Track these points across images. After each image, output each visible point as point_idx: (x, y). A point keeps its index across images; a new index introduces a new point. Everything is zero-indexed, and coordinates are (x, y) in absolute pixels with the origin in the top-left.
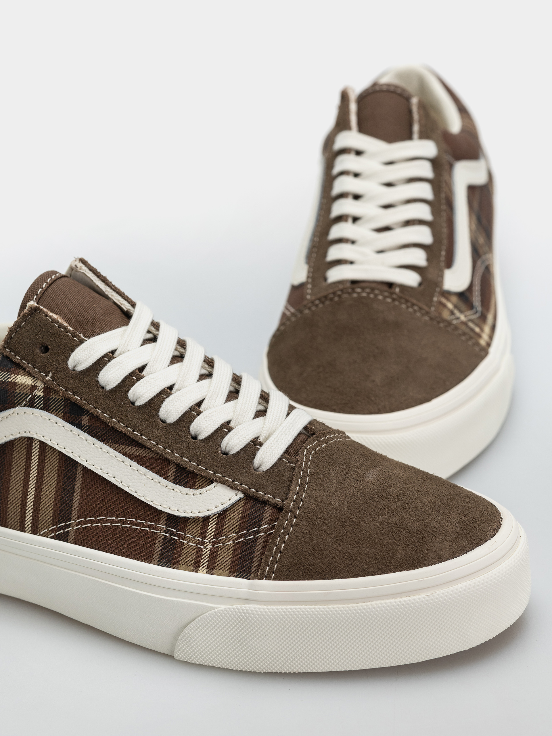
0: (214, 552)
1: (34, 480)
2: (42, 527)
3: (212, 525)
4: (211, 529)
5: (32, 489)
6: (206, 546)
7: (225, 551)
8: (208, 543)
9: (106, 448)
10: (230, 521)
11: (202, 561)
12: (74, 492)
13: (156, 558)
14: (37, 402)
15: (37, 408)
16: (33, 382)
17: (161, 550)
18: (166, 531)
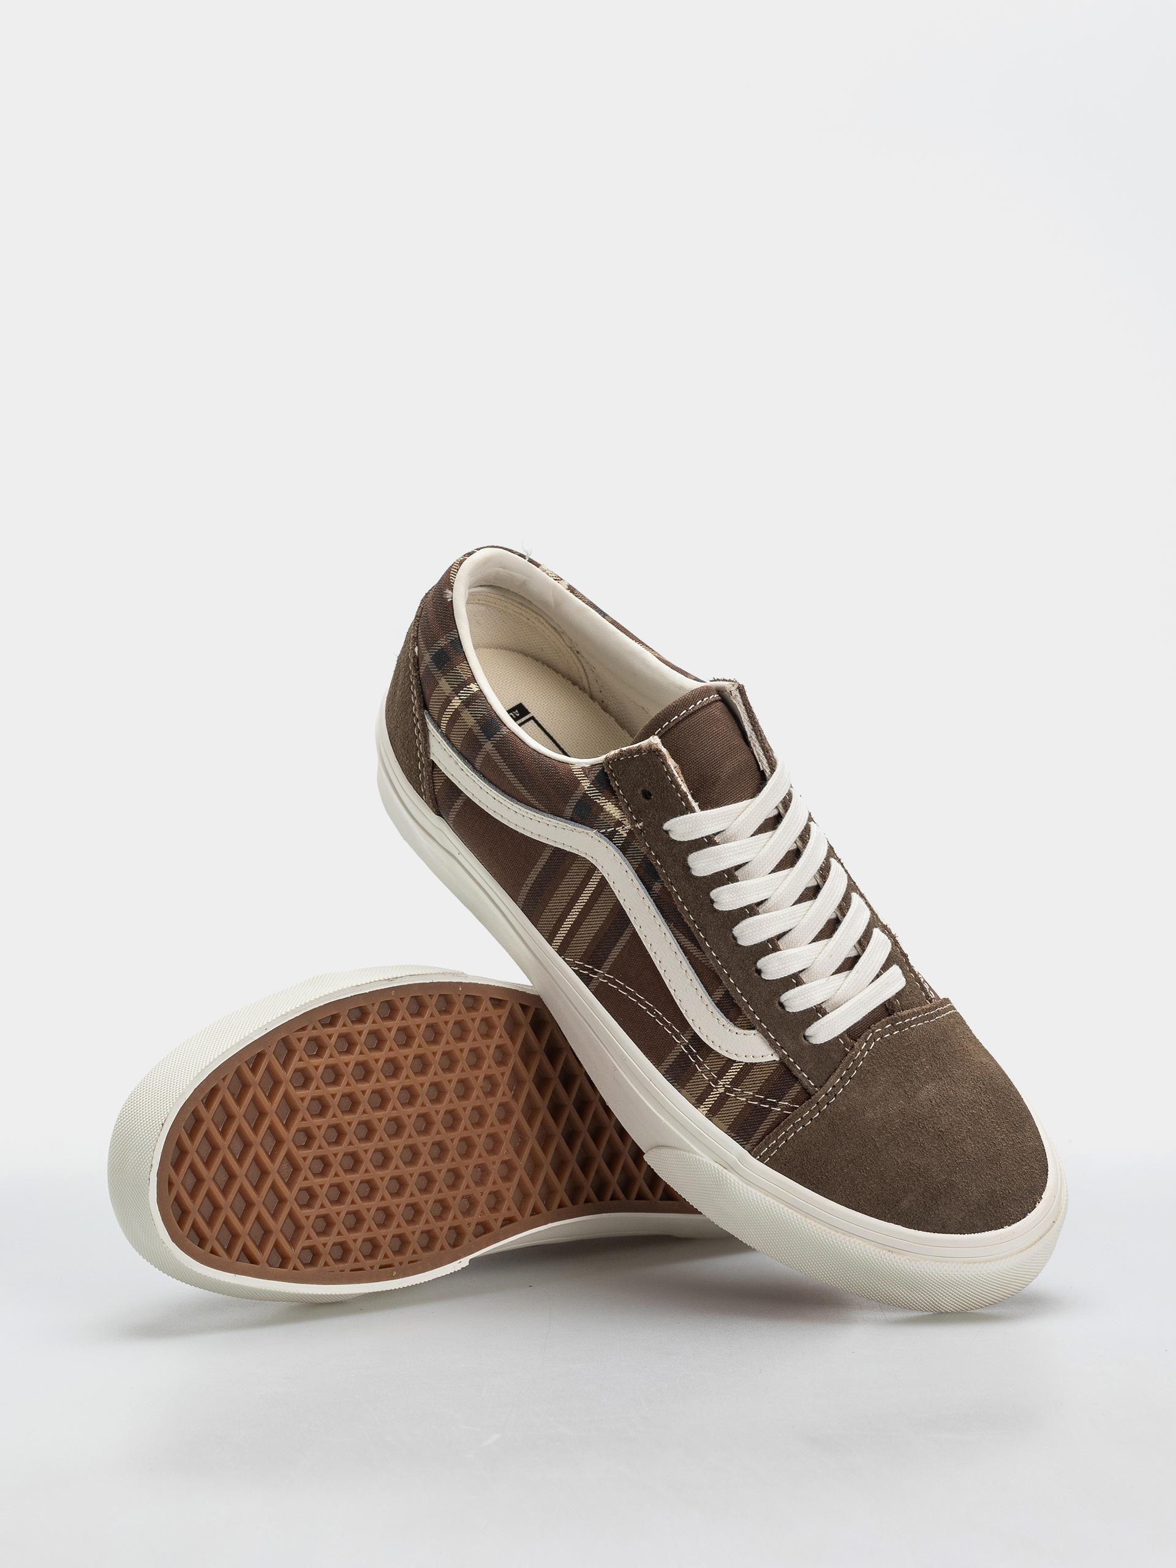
0: (723, 1098)
1: (582, 904)
2: (570, 954)
3: (734, 1070)
4: (731, 1074)
5: (575, 911)
6: (718, 1088)
7: (733, 1105)
8: (721, 1086)
9: (665, 928)
10: (753, 1078)
11: (707, 1100)
12: (615, 945)
13: (665, 1067)
14: (616, 838)
15: (615, 844)
16: (622, 818)
17: (673, 1062)
18: (687, 1047)
